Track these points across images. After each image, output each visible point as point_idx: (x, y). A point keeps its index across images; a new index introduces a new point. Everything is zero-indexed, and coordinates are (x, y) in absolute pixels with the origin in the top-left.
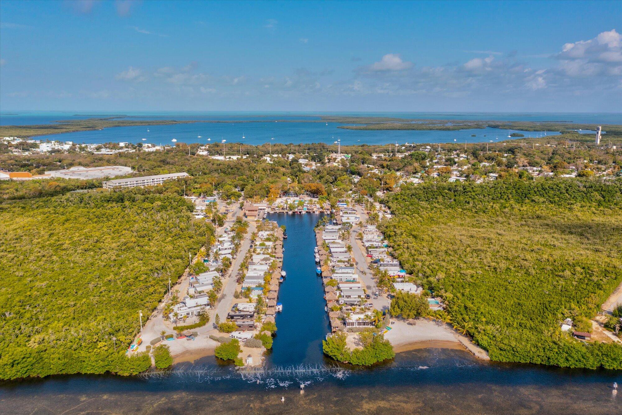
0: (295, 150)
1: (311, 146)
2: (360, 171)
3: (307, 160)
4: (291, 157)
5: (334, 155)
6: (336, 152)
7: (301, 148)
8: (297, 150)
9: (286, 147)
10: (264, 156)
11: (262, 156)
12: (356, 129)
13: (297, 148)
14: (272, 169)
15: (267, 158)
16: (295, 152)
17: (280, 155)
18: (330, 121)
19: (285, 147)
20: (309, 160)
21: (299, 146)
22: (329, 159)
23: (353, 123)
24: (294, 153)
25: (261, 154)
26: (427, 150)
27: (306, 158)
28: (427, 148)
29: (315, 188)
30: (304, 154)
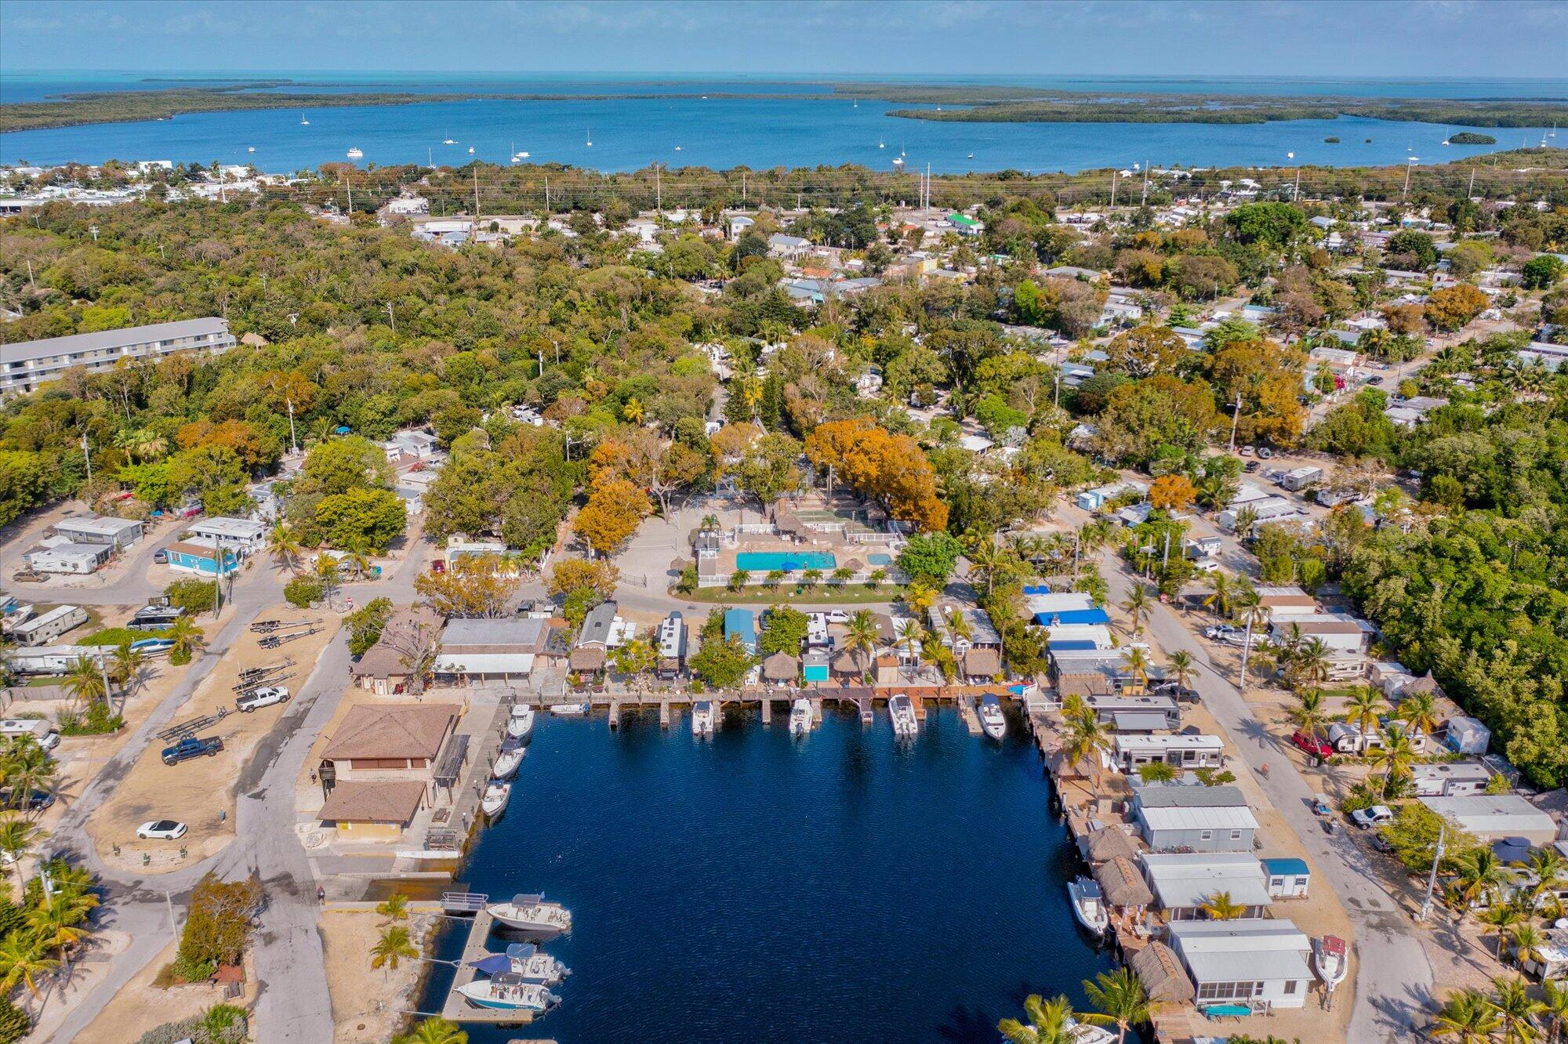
0: (756, 194)
1: (815, 178)
2: (1063, 307)
3: (805, 242)
4: (740, 222)
5: (912, 219)
6: (914, 202)
7: (778, 184)
8: (763, 192)
9: (723, 180)
10: (635, 216)
11: (622, 219)
12: (945, 119)
13: (763, 186)
14: (644, 299)
15: (644, 229)
16: (757, 200)
17: (697, 215)
18: (861, 96)
19: (717, 181)
20: (814, 242)
21: (773, 176)
22: (893, 236)
23: (931, 100)
24: (751, 206)
25: (618, 211)
26: (1243, 192)
27: (798, 230)
28: (1245, 187)
29: (874, 471)
30: (789, 207)
